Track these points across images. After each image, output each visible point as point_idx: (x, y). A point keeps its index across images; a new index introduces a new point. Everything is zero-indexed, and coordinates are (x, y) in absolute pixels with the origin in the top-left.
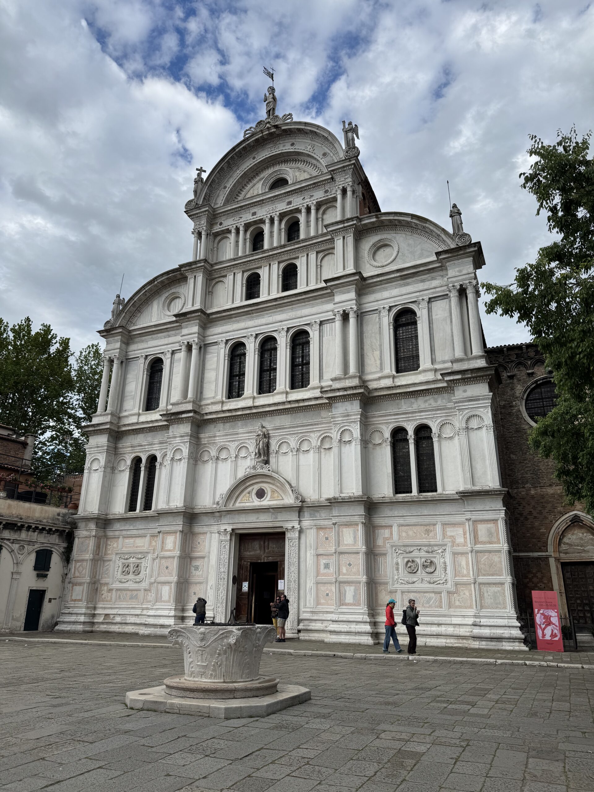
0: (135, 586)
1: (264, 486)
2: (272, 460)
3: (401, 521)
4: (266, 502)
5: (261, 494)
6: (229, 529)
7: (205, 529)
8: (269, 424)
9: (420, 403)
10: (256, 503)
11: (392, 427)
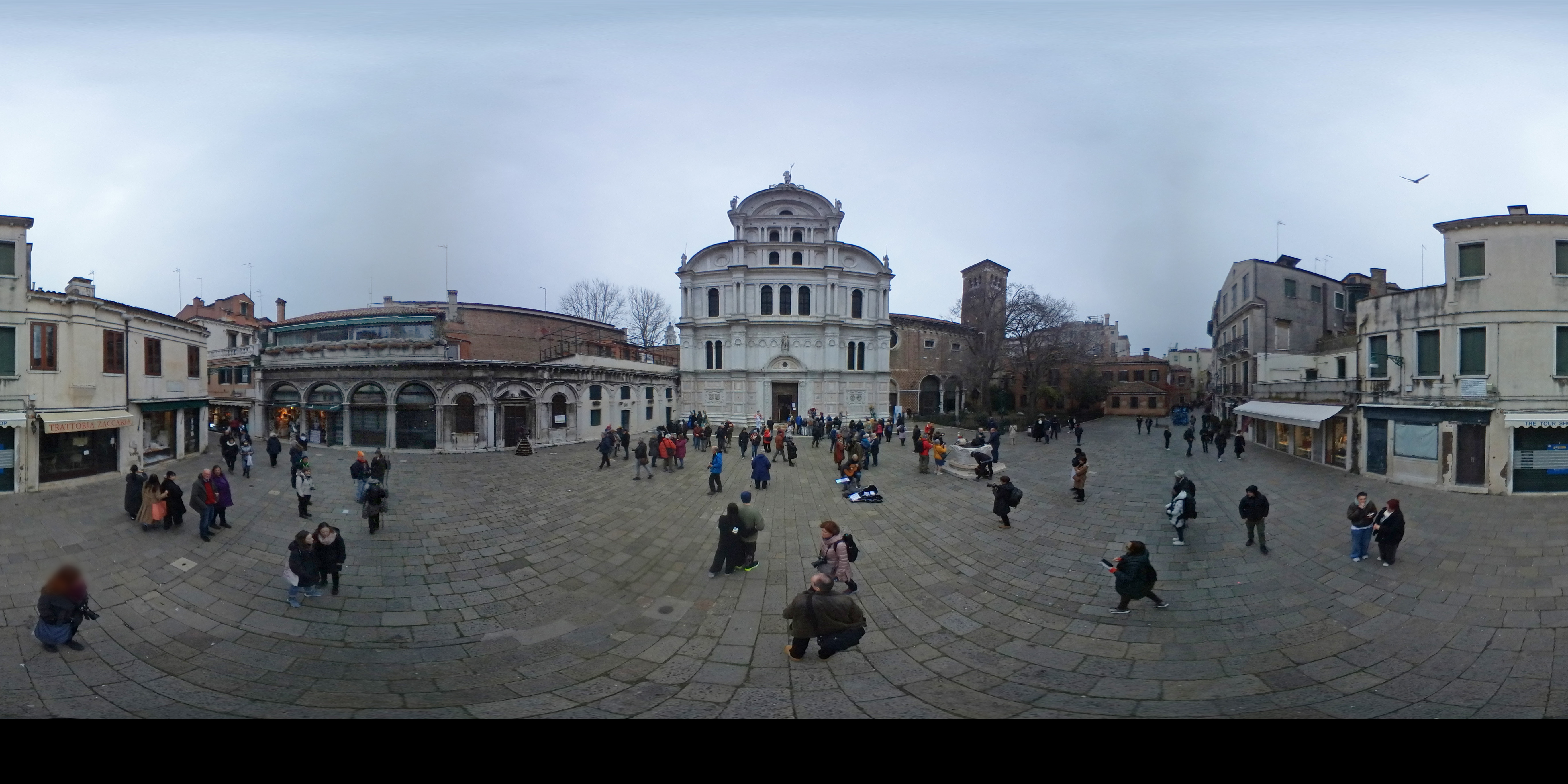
0: (718, 405)
1: (787, 361)
2: (791, 349)
3: (850, 381)
4: (788, 369)
5: (785, 365)
6: (770, 380)
7: (755, 380)
8: (788, 332)
9: (861, 333)
10: (782, 369)
11: (849, 341)
